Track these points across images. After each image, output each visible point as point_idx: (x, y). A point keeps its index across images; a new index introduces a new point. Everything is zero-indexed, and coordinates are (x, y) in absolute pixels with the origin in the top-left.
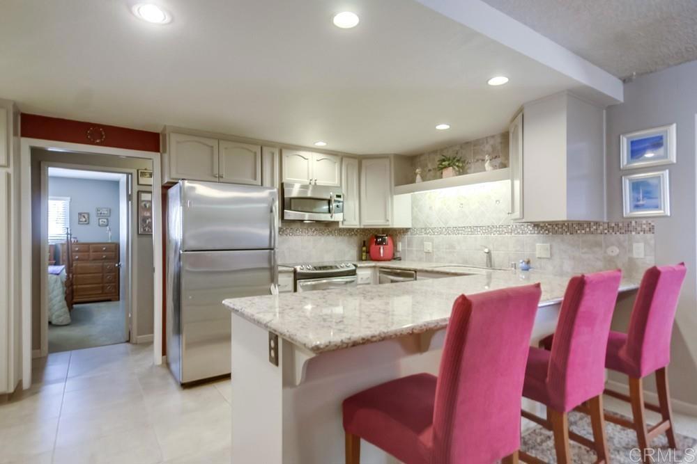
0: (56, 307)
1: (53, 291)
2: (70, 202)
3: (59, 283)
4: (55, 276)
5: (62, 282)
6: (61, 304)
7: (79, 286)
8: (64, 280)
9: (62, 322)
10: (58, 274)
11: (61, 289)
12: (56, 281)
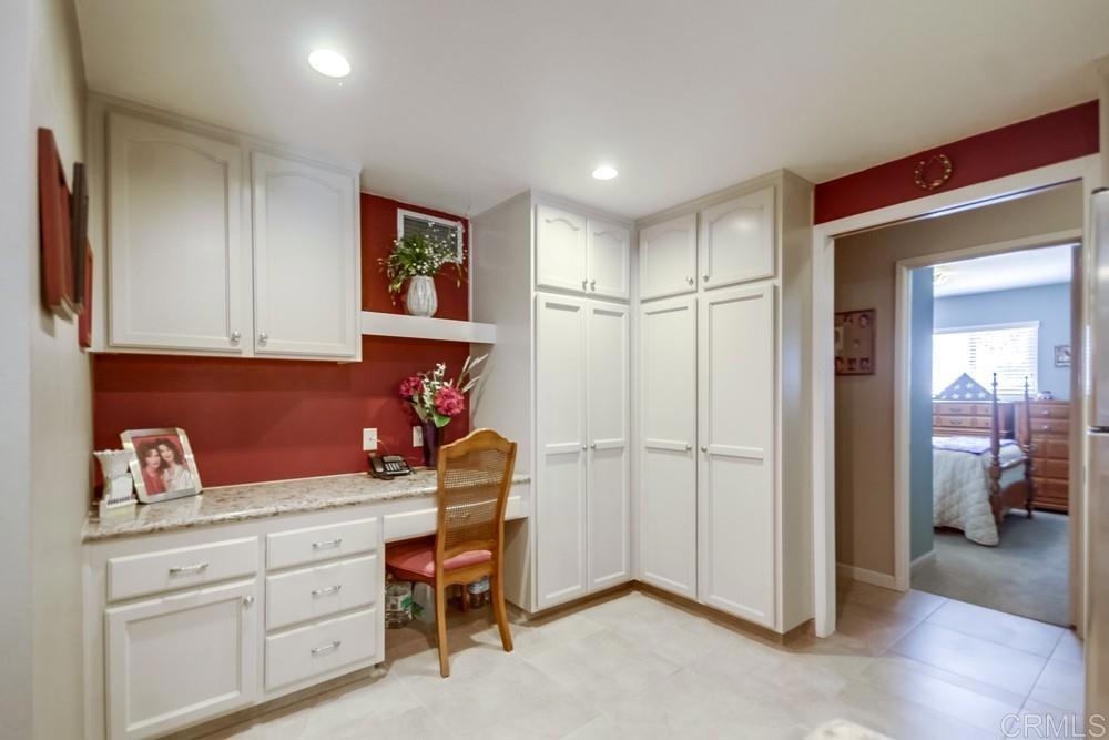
0: (972, 511)
1: (967, 482)
2: (1039, 329)
3: (979, 470)
4: (973, 457)
5: (984, 469)
6: (981, 506)
7: (1051, 481)
8: (989, 465)
9: (981, 539)
10: (978, 454)
11: (982, 481)
12: (974, 466)
